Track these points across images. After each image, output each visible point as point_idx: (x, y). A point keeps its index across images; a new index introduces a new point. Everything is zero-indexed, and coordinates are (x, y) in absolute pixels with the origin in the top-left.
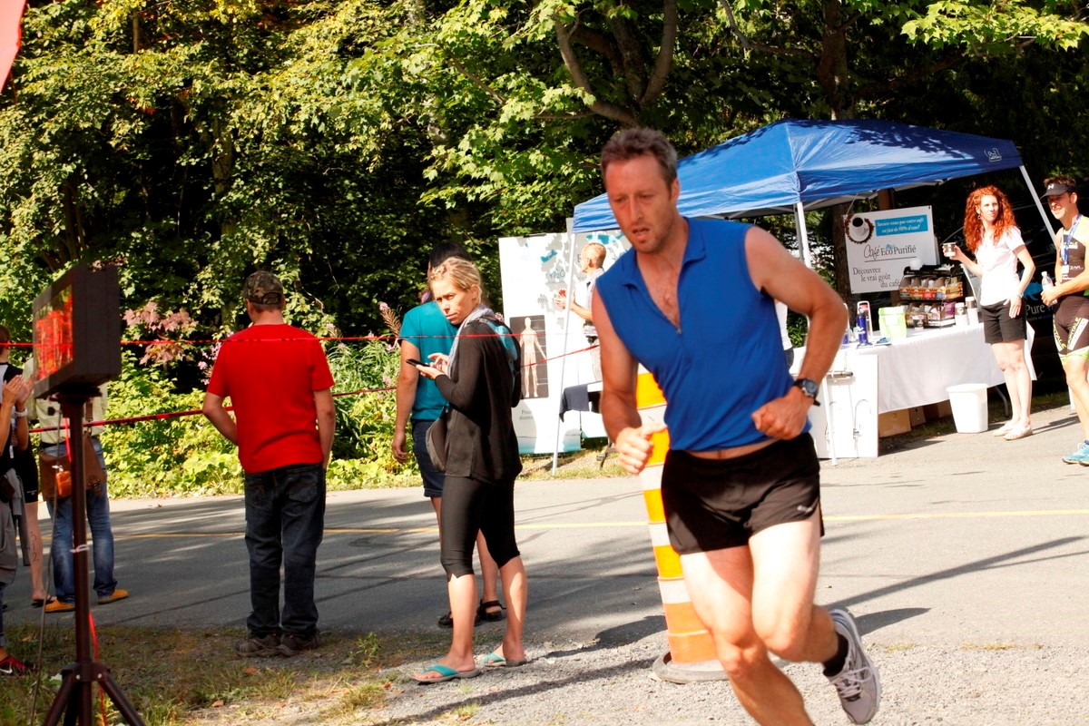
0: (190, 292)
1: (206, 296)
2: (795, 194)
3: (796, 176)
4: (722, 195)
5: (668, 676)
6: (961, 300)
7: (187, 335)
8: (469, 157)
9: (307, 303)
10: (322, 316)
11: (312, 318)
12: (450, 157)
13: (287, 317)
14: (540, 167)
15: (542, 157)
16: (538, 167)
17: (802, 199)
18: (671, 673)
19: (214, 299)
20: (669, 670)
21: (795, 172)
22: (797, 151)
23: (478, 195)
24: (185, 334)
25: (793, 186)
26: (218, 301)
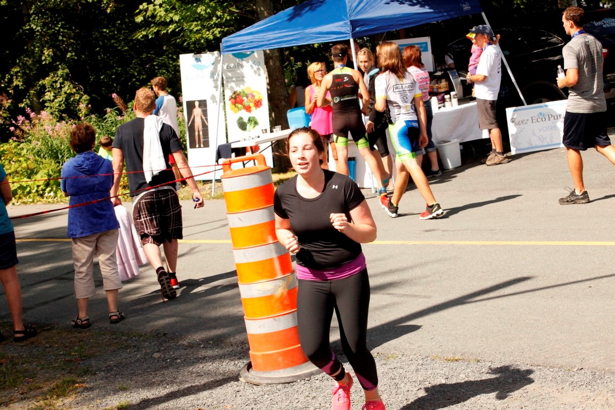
0: (6, 80)
1: (15, 83)
2: (349, 33)
3: (349, 23)
4: (307, 34)
5: (249, 379)
6: (448, 93)
7: (6, 108)
8: (162, 9)
9: (74, 88)
10: (83, 96)
11: (77, 97)
12: (149, 9)
13: (62, 96)
14: (203, 13)
15: (204, 8)
16: (201, 13)
17: (353, 37)
18: (251, 378)
19: (20, 84)
20: (250, 375)
21: (349, 21)
22: (351, 6)
23: (168, 30)
24: (4, 107)
25: (348, 29)
26: (22, 85)
